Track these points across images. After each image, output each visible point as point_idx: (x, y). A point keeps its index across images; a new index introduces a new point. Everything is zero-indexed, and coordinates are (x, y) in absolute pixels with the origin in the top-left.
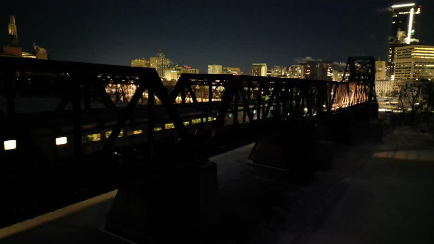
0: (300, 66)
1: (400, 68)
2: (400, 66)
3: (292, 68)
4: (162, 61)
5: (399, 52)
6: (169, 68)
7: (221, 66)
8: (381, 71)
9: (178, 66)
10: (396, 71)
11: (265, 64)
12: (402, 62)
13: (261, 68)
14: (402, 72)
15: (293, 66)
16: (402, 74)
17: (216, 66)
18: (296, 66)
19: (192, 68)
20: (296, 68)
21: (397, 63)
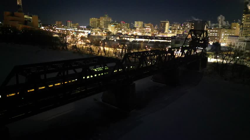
0: (189, 23)
1: (247, 28)
2: (247, 26)
3: (184, 24)
4: (107, 19)
5: (247, 17)
6: (110, 23)
7: (142, 22)
8: (235, 29)
9: (116, 22)
10: (245, 30)
11: (168, 21)
12: (248, 24)
13: (165, 24)
14: (248, 30)
15: (184, 23)
16: (248, 31)
17: (139, 22)
18: (186, 23)
19: (125, 23)
20: (187, 24)
21: (245, 25)
